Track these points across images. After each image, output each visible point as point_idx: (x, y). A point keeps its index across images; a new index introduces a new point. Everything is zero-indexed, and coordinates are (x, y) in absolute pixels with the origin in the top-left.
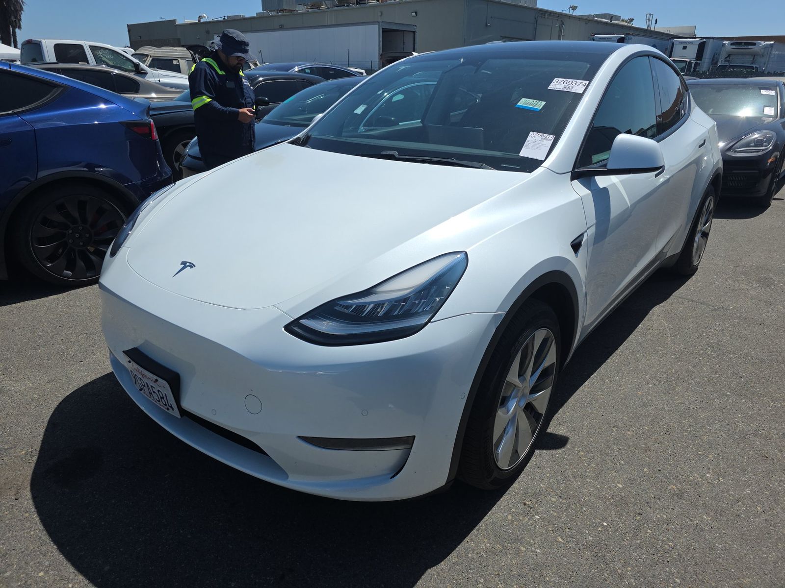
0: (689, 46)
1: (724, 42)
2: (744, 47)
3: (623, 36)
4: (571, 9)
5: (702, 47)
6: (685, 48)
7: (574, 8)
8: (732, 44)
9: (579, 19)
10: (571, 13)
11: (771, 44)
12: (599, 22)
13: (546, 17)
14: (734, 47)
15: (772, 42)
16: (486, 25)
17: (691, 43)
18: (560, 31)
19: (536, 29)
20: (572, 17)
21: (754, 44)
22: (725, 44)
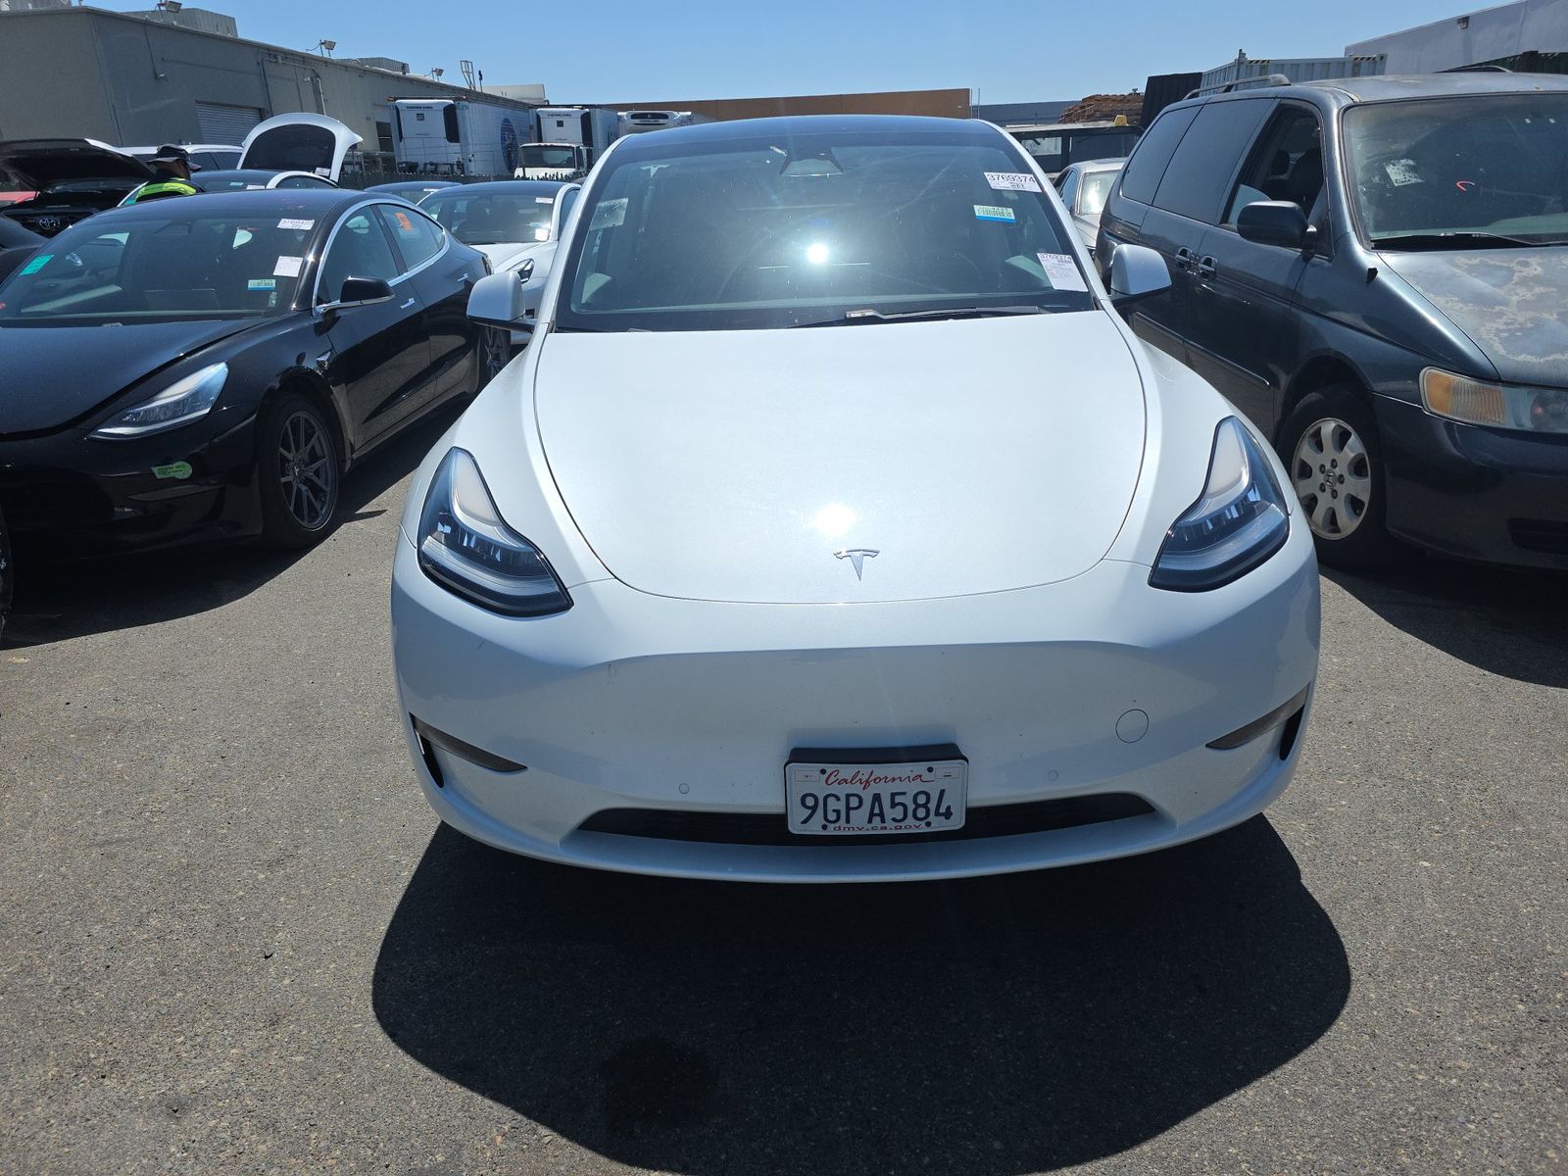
0: (566, 120)
1: (619, 114)
2: (652, 121)
3: (452, 102)
4: (323, 46)
5: (586, 121)
6: (560, 124)
7: (330, 46)
8: (634, 117)
9: (344, 66)
10: (326, 55)
11: (688, 116)
12: (383, 75)
13: (280, 61)
14: (637, 121)
15: (689, 113)
16: (156, 77)
17: (568, 115)
18: (317, 92)
19: (267, 86)
20: (331, 63)
21: (665, 117)
22: (621, 116)
